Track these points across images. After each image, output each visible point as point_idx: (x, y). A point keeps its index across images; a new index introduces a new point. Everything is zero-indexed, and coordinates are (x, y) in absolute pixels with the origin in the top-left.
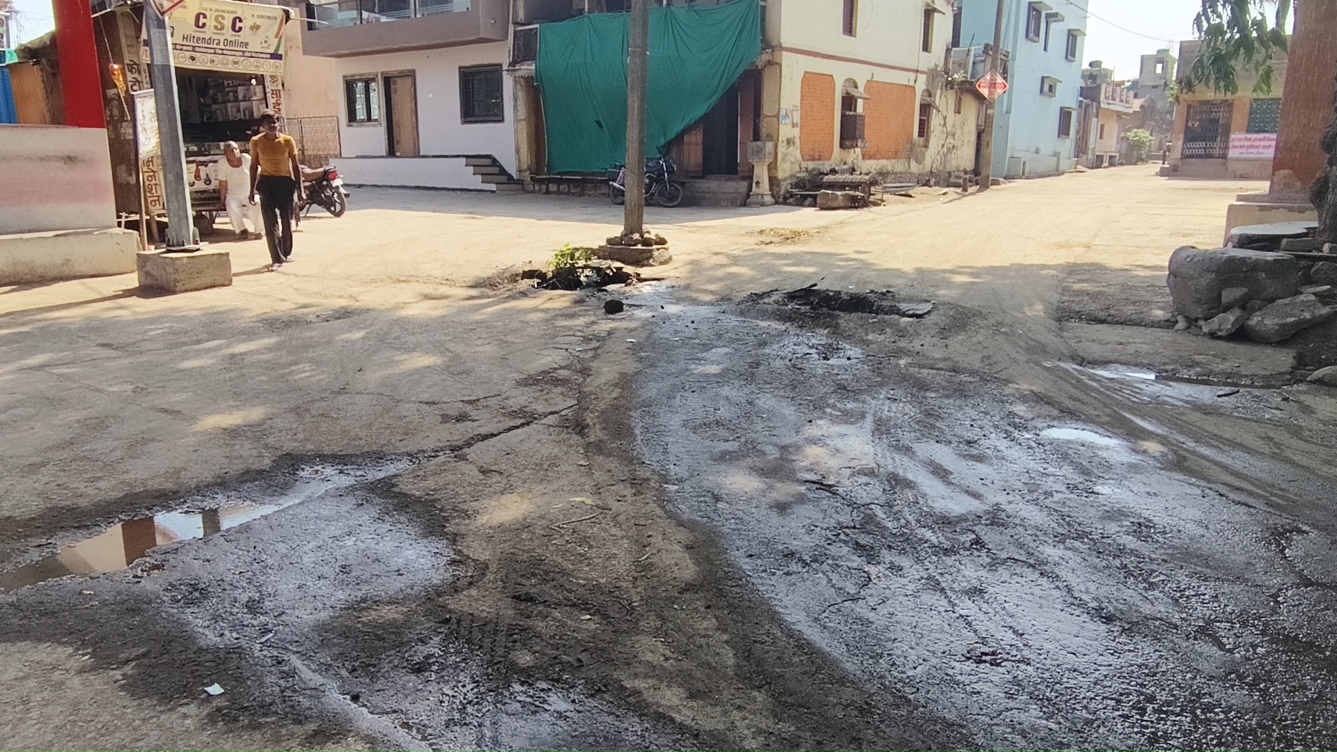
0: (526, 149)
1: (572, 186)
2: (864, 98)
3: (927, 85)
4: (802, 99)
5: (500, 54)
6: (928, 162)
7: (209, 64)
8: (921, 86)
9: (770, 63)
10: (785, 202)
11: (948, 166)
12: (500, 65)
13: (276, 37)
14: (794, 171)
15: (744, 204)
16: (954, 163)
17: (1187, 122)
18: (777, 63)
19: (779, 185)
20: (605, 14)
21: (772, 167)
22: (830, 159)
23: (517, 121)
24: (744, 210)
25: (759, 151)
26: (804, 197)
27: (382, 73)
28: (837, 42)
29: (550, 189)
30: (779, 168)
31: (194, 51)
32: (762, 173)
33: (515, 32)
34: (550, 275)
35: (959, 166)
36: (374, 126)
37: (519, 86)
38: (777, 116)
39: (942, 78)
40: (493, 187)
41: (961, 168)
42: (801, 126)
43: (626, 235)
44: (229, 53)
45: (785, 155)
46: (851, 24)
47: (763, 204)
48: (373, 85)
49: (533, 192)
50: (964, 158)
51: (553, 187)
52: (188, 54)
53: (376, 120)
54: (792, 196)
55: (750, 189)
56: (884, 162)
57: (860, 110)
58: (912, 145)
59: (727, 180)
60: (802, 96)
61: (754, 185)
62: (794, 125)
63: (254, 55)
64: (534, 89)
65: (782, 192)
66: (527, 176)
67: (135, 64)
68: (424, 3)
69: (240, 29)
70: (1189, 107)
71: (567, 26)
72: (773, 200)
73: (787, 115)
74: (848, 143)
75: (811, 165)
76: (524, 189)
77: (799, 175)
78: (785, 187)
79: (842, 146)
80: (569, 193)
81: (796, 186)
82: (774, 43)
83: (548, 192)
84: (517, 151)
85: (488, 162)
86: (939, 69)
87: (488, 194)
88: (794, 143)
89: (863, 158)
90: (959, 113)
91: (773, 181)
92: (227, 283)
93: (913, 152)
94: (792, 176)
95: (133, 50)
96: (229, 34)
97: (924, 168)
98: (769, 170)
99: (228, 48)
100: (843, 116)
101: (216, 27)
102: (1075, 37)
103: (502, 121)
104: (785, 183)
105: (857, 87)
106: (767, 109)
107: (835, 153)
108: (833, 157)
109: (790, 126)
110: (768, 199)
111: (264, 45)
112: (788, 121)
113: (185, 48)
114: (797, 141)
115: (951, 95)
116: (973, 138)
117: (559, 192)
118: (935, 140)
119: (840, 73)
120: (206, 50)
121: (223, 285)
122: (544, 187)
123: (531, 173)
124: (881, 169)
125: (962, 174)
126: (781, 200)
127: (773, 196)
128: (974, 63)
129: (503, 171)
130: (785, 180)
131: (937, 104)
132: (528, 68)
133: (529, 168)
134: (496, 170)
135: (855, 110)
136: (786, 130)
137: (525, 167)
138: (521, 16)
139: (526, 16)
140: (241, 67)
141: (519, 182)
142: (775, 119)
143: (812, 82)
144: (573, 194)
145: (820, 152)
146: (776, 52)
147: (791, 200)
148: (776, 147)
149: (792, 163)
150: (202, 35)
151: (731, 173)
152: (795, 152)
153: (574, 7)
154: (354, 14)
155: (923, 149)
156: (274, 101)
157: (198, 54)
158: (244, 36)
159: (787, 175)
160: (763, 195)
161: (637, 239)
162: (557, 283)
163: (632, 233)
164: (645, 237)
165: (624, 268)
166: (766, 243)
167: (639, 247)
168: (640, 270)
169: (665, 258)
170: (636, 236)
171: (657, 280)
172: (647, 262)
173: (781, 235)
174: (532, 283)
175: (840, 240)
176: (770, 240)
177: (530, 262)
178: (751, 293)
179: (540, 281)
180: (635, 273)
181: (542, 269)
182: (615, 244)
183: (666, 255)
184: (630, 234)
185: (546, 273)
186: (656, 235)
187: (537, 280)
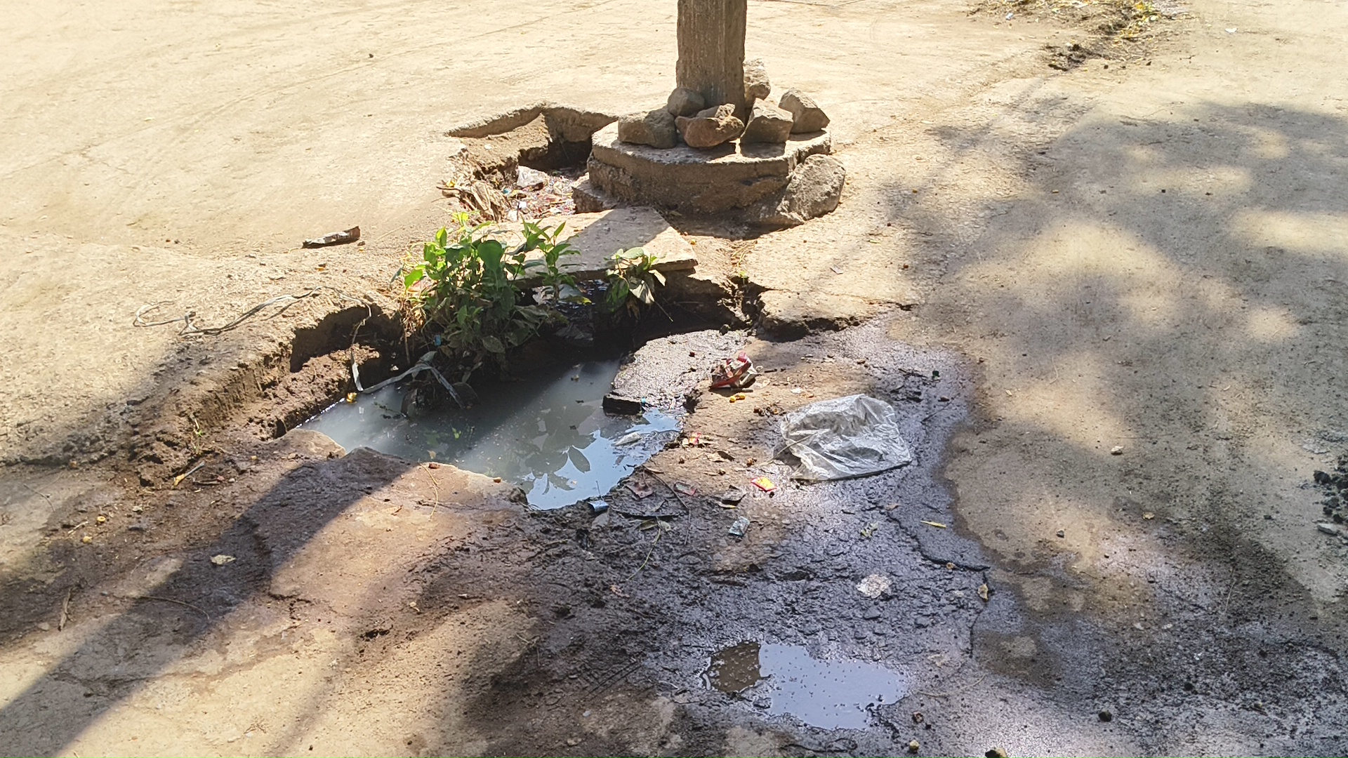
34: (413, 321)
161: (728, 125)
162: (435, 372)
163: (710, 102)
164: (757, 114)
165: (694, 262)
166: (1069, 58)
167: (738, 157)
168: (750, 258)
169: (827, 188)
170: (725, 115)
171: (830, 325)
172: (772, 209)
173: (1085, 18)
174: (343, 373)
175: (1266, 33)
176: (1068, 36)
177: (353, 236)
178: (1320, 478)
179: (377, 355)
180: (737, 280)
181: (380, 300)
182: (652, 142)
183: (831, 173)
184: (707, 106)
185: (399, 315)
186: (789, 101)
187: (360, 353)
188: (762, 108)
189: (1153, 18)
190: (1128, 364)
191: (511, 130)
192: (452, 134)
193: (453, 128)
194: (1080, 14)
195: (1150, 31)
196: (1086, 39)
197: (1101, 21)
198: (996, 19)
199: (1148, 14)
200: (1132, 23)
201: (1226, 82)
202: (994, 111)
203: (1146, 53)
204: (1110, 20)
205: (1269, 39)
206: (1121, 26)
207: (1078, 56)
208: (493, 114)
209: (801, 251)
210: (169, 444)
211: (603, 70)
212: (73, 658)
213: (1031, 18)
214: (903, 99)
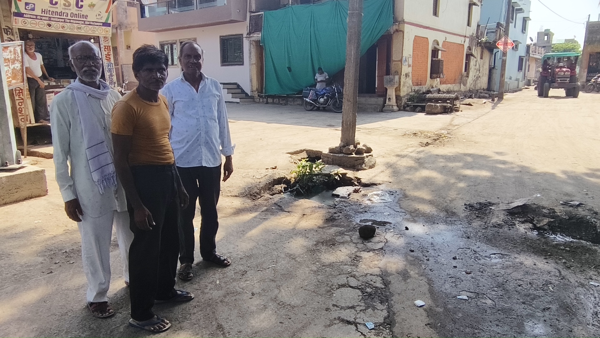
0: (255, 80)
1: (281, 100)
2: (441, 50)
3: (469, 44)
4: (413, 51)
5: (242, 29)
6: (468, 85)
7: (61, 29)
8: (466, 45)
9: (397, 31)
10: (404, 109)
11: (477, 87)
12: (242, 35)
13: (106, 12)
14: (409, 91)
15: (382, 111)
16: (479, 85)
17: (589, 63)
18: (401, 31)
19: (401, 100)
20: (300, 5)
21: (398, 90)
22: (425, 85)
23: (251, 64)
24: (383, 115)
25: (391, 81)
26: (416, 107)
27: (179, 40)
28: (430, 20)
29: (269, 101)
30: (402, 90)
31: (49, 20)
32: (391, 93)
33: (250, 17)
34: (293, 181)
35: (481, 87)
36: (175, 68)
37: (252, 46)
38: (401, 61)
39: (476, 40)
40: (238, 100)
41: (482, 88)
42: (413, 66)
43: (344, 146)
44: (75, 22)
45: (404, 83)
46: (436, 10)
47: (393, 111)
48: (175, 46)
49: (259, 103)
50: (483, 83)
51: (270, 100)
52: (46, 22)
53: (176, 65)
54: (408, 106)
55: (385, 102)
56: (449, 85)
57: (440, 57)
58: (462, 76)
59: (370, 97)
60: (413, 49)
61: (387, 100)
62: (409, 66)
63: (91, 23)
64: (260, 47)
65: (403, 104)
66: (256, 94)
67: (10, 28)
68: (201, 3)
69: (82, 6)
70: (590, 55)
71: (279, 13)
72: (398, 109)
73: (406, 60)
74: (434, 75)
75: (417, 88)
76: (254, 101)
77: (411, 94)
78: (404, 100)
79: (431, 77)
80: (278, 104)
81: (409, 100)
82: (400, 19)
83: (267, 103)
84: (251, 81)
85: (235, 86)
86: (474, 36)
87: (235, 104)
88: (409, 76)
89: (440, 84)
90: (482, 59)
91: (398, 98)
92: (43, 193)
93: (462, 80)
94: (407, 94)
95: (8, 19)
96: (74, 10)
97: (466, 88)
98: (396, 91)
99: (73, 18)
100: (432, 61)
101: (65, 5)
102: (526, 21)
103: (243, 64)
104: (404, 99)
105: (438, 45)
106: (395, 56)
107: (428, 81)
108: (427, 84)
109: (407, 66)
110: (395, 108)
111: (98, 17)
112: (406, 63)
113: (43, 18)
114: (410, 75)
115: (479, 49)
116: (487, 72)
117: (273, 103)
118: (472, 74)
119: (431, 36)
120: (58, 20)
121: (39, 196)
122: (265, 100)
123: (258, 93)
124: (448, 90)
125: (482, 91)
126: (402, 108)
127: (397, 106)
128: (487, 33)
129: (243, 92)
130: (404, 97)
131: (473, 53)
132: (257, 36)
133: (257, 90)
134: (239, 91)
135: (437, 58)
136: (406, 69)
137: (255, 89)
138: (254, 8)
139: (256, 8)
140: (83, 31)
141: (252, 97)
142: (400, 63)
143: (419, 42)
144: (281, 104)
145: (421, 81)
146: (401, 25)
147: (408, 108)
148: (400, 78)
149: (408, 87)
150: (55, 10)
151: (373, 93)
152: (409, 81)
153: (281, 3)
154: (165, 9)
155: (467, 78)
156: (106, 53)
157: (53, 23)
158: (84, 11)
159: (405, 94)
160: (392, 105)
161: (352, 149)
162: (299, 188)
163: (348, 145)
164: (358, 147)
165: (347, 173)
166: (426, 145)
167: (354, 155)
168: (358, 174)
169: (373, 163)
170: (352, 147)
171: (375, 185)
172: (361, 166)
173: (430, 137)
174: (281, 188)
175: (473, 141)
176: (425, 141)
177: (275, 168)
178: (465, 204)
179: (286, 186)
180: (355, 177)
181: (287, 176)
182: (336, 152)
183: (373, 160)
184: (347, 146)
185: (290, 179)
186: (364, 146)
187: (283, 186)
188: (359, 146)
189: (446, 138)
190: (433, 191)
191: (298, 154)
192: (287, 153)
193: (288, 152)
194: (429, 136)
195: (445, 140)
196: (430, 141)
197: (434, 138)
198: (409, 137)
199: (445, 137)
200: (441, 139)
201: (461, 150)
202: (408, 153)
203: (444, 144)
204: (436, 138)
205: (473, 142)
206: (438, 139)
207: (427, 144)
208: (295, 150)
209: (368, 174)
210: (257, 194)
211: (317, 143)
212: (256, 216)
213: (417, 137)
214: (387, 150)
